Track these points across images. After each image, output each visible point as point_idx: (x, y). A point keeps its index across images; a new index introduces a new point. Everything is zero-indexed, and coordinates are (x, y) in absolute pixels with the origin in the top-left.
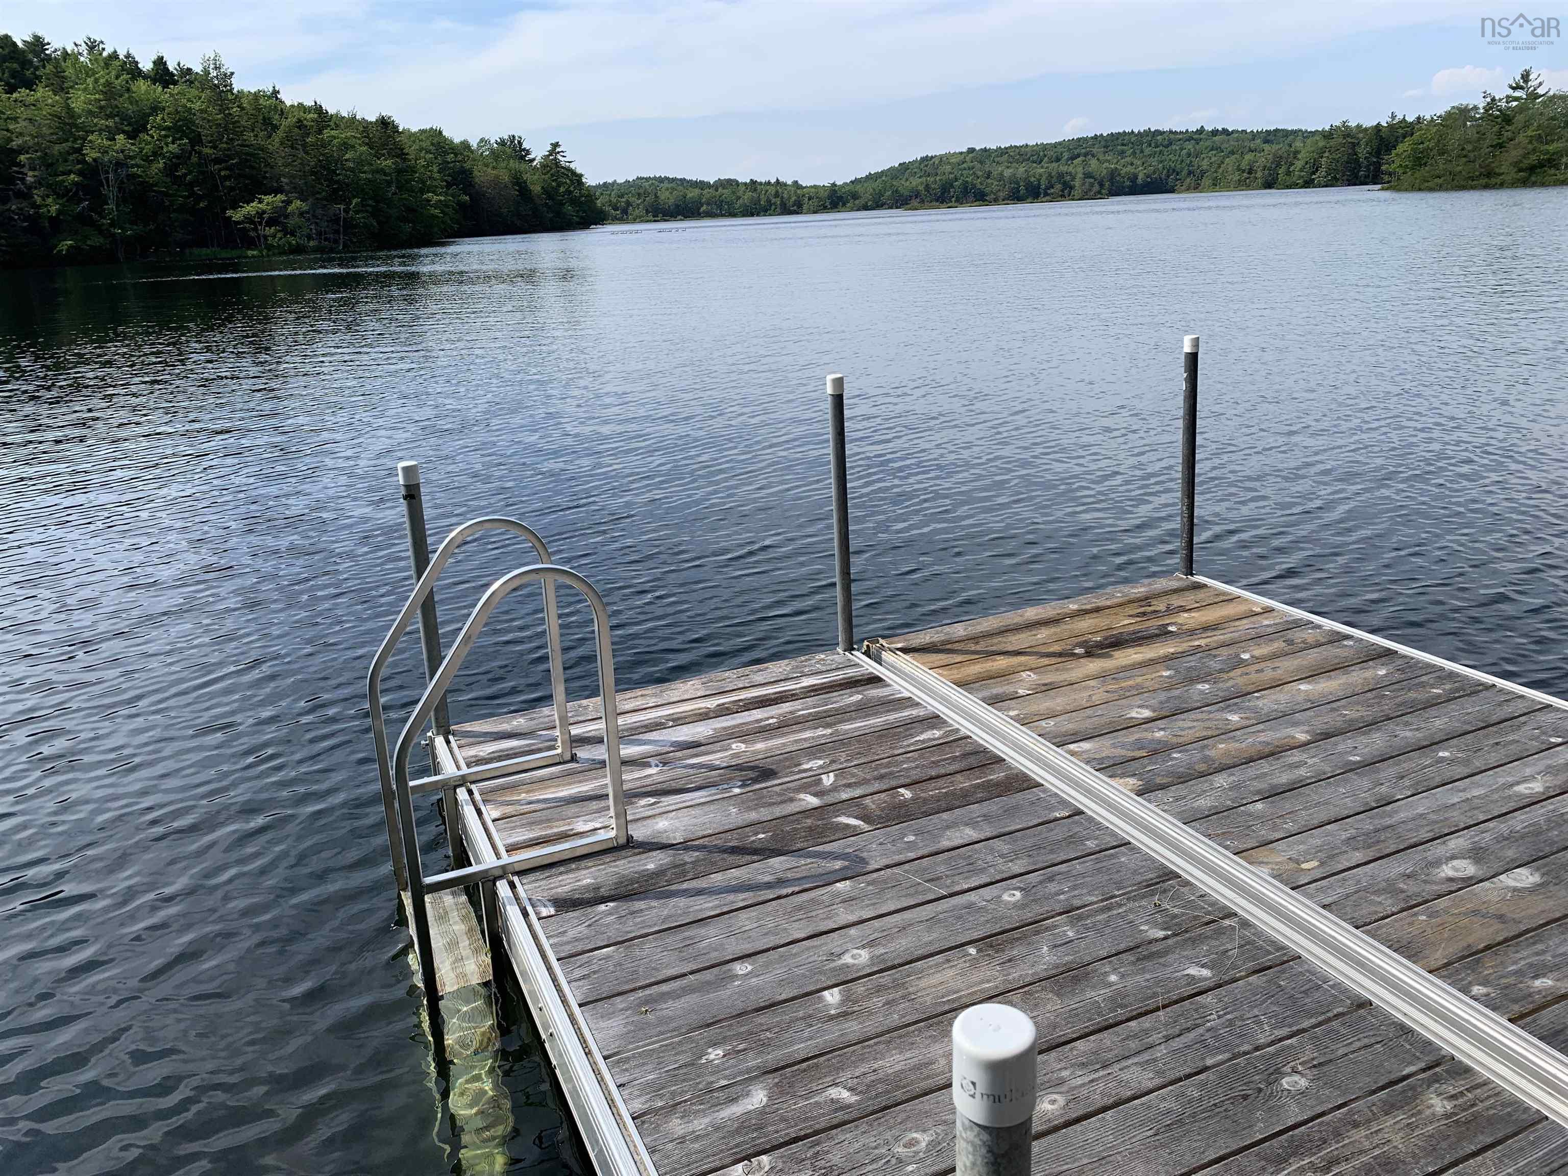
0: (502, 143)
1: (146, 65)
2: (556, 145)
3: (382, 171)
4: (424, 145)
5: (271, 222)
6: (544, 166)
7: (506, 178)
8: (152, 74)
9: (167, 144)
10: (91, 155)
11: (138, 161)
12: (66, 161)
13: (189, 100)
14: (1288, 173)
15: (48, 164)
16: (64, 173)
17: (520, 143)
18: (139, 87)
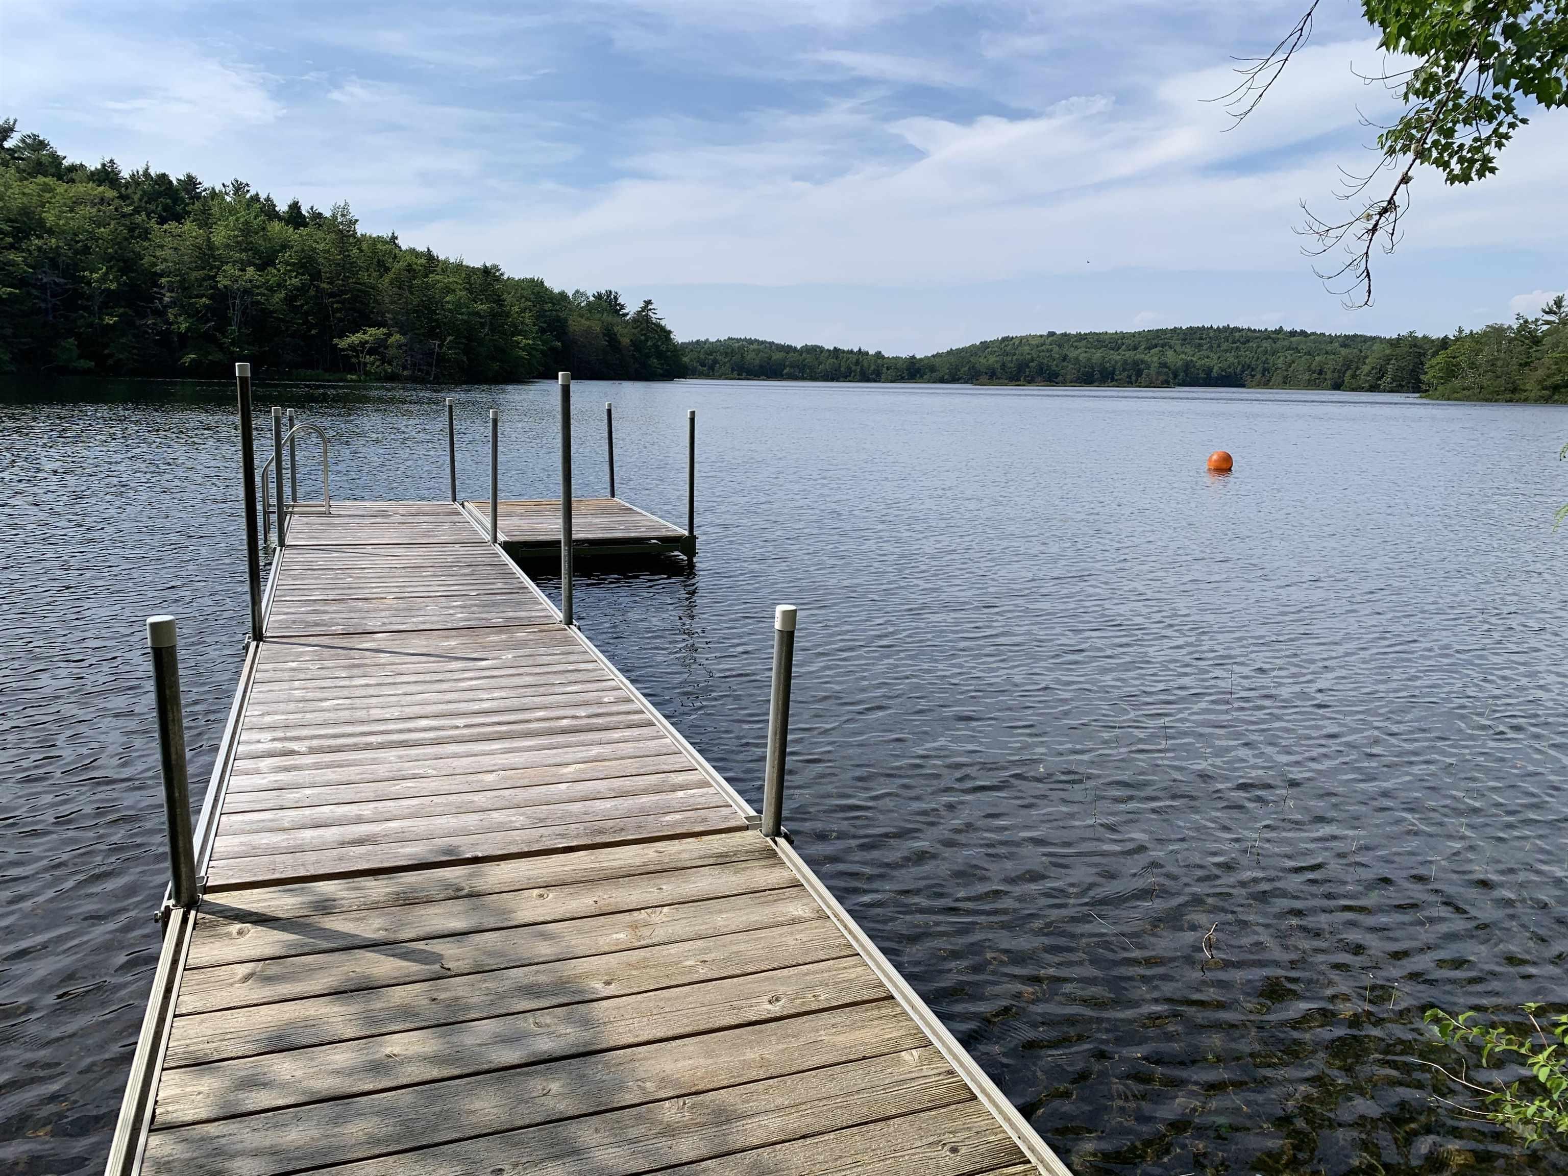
0: (599, 297)
1: (282, 207)
2: (648, 303)
3: (477, 314)
4: (525, 293)
5: (371, 352)
6: (635, 320)
7: (597, 328)
8: (286, 216)
9: (290, 278)
10: (223, 282)
11: (262, 290)
12: (201, 286)
13: (315, 241)
14: (1354, 376)
15: (184, 287)
16: (197, 296)
17: (616, 298)
18: (274, 227)
